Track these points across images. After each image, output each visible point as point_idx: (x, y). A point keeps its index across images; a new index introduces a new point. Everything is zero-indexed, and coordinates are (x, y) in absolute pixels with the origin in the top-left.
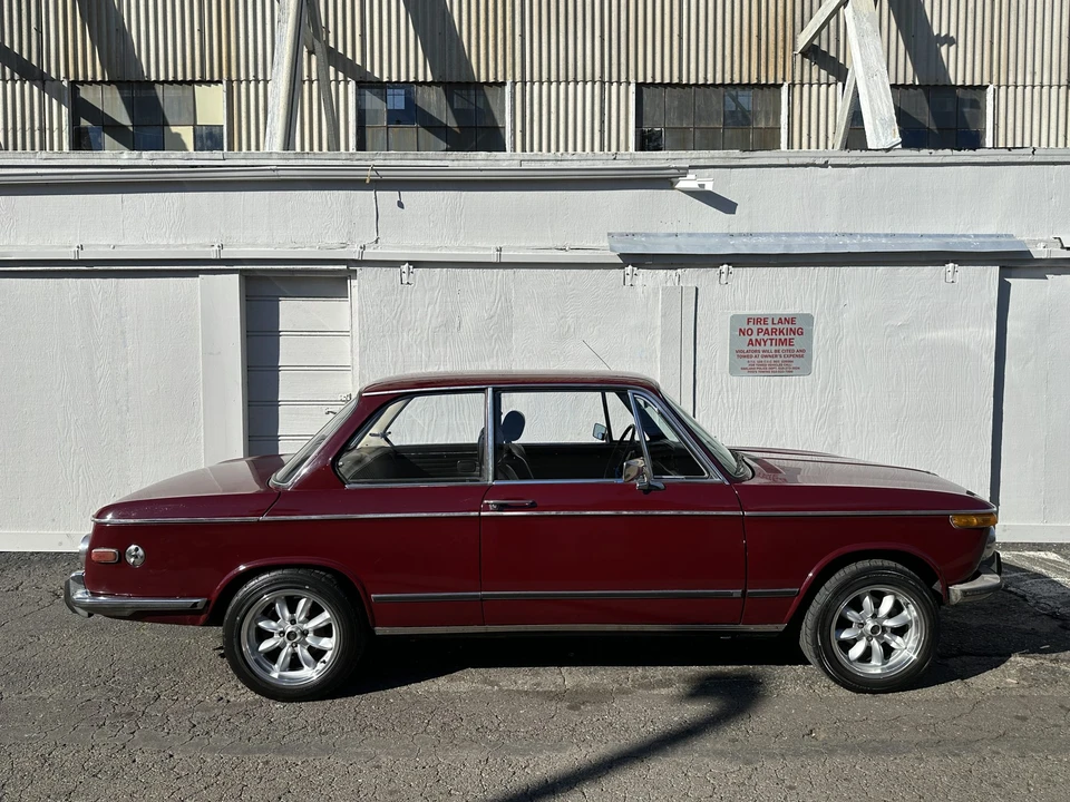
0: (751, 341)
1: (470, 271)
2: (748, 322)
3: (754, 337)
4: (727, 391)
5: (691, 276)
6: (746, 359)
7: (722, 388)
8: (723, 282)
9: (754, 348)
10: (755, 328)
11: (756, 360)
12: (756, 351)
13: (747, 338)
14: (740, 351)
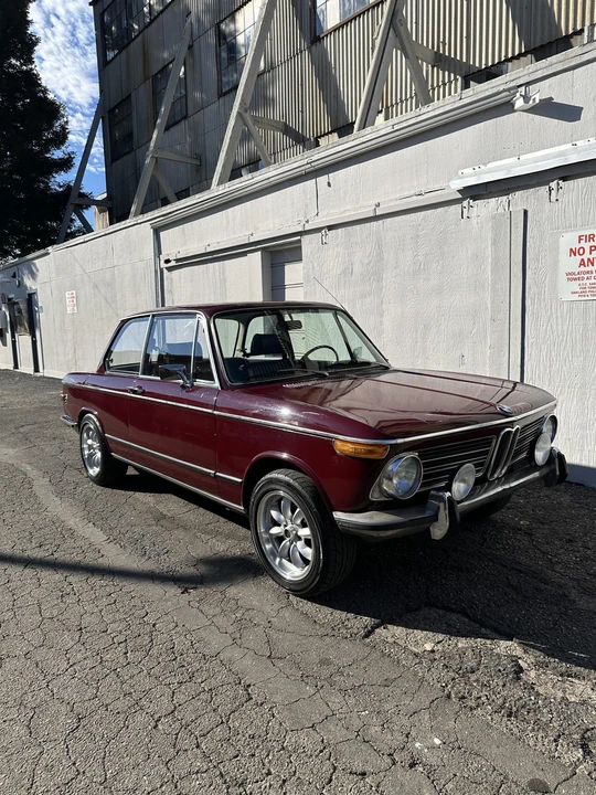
0: (582, 263)
1: (358, 227)
2: (580, 240)
3: (587, 256)
4: (557, 318)
5: (520, 199)
6: (578, 282)
7: (551, 315)
8: (553, 198)
9: (587, 269)
10: (587, 246)
11: (588, 282)
12: (588, 272)
13: (579, 258)
14: (570, 274)
